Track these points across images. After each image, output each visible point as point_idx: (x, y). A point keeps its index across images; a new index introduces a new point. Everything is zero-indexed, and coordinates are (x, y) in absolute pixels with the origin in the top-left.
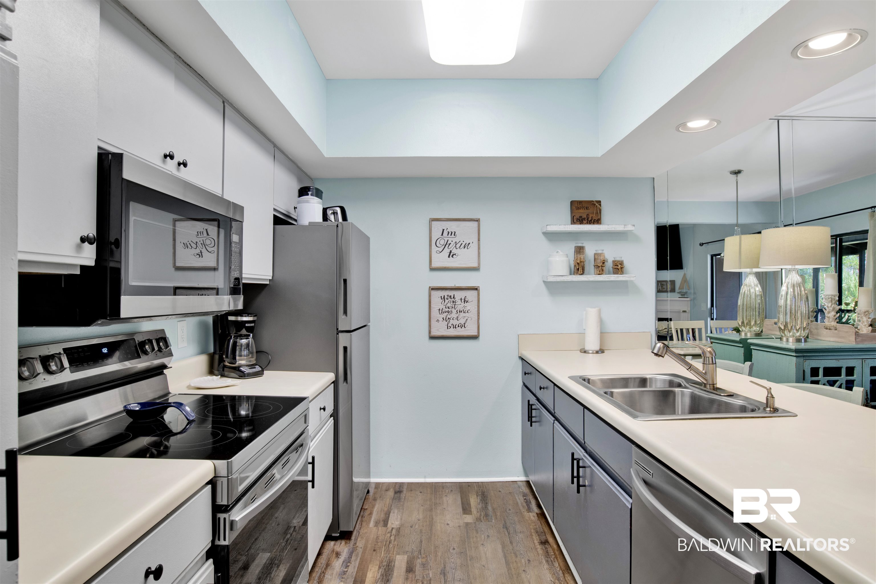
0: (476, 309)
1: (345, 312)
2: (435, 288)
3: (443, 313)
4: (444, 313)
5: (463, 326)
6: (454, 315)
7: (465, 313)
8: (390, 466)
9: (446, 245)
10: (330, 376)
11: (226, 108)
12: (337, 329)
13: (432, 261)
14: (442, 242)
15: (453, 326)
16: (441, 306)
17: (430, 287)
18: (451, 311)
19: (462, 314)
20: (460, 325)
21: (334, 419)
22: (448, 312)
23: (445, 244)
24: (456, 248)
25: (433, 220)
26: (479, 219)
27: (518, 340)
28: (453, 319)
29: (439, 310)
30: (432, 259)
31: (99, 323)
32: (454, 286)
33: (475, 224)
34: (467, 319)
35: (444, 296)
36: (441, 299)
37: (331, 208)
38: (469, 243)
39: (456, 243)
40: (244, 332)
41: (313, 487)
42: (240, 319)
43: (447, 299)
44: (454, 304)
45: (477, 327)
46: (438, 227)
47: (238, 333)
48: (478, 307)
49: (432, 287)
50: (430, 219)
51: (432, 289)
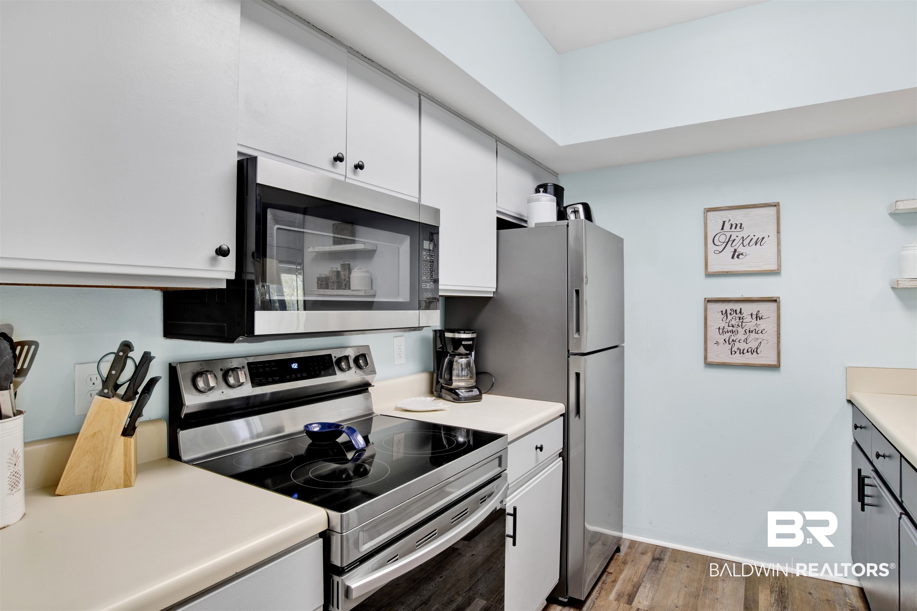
0: (776, 329)
1: (578, 330)
2: (712, 299)
3: (724, 332)
4: (726, 333)
5: (755, 351)
6: (741, 336)
7: (757, 333)
8: (651, 523)
9: (727, 243)
10: (560, 408)
11: (422, 101)
12: (568, 351)
13: (709, 264)
14: (723, 239)
15: (740, 351)
16: (722, 323)
17: (705, 299)
18: (736, 331)
19: (753, 335)
20: (750, 350)
21: (563, 460)
22: (732, 332)
23: (727, 241)
24: (743, 245)
25: (710, 210)
26: (779, 202)
27: (845, 375)
28: (739, 342)
29: (719, 328)
30: (709, 261)
31: (240, 340)
32: (741, 297)
33: (773, 210)
34: (761, 342)
35: (726, 310)
36: (722, 314)
37: (571, 206)
38: (763, 238)
39: (743, 239)
40: (462, 350)
41: (514, 544)
42: (457, 336)
43: (730, 314)
44: (741, 321)
45: (776, 354)
46: (716, 220)
47: (455, 351)
48: (777, 325)
49: (708, 298)
50: (704, 209)
51: (708, 301)
